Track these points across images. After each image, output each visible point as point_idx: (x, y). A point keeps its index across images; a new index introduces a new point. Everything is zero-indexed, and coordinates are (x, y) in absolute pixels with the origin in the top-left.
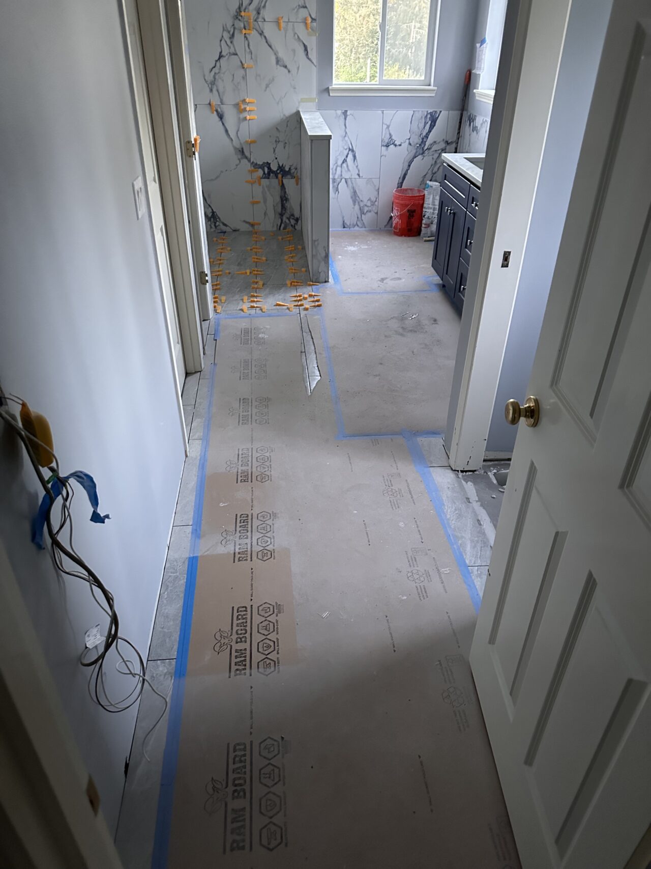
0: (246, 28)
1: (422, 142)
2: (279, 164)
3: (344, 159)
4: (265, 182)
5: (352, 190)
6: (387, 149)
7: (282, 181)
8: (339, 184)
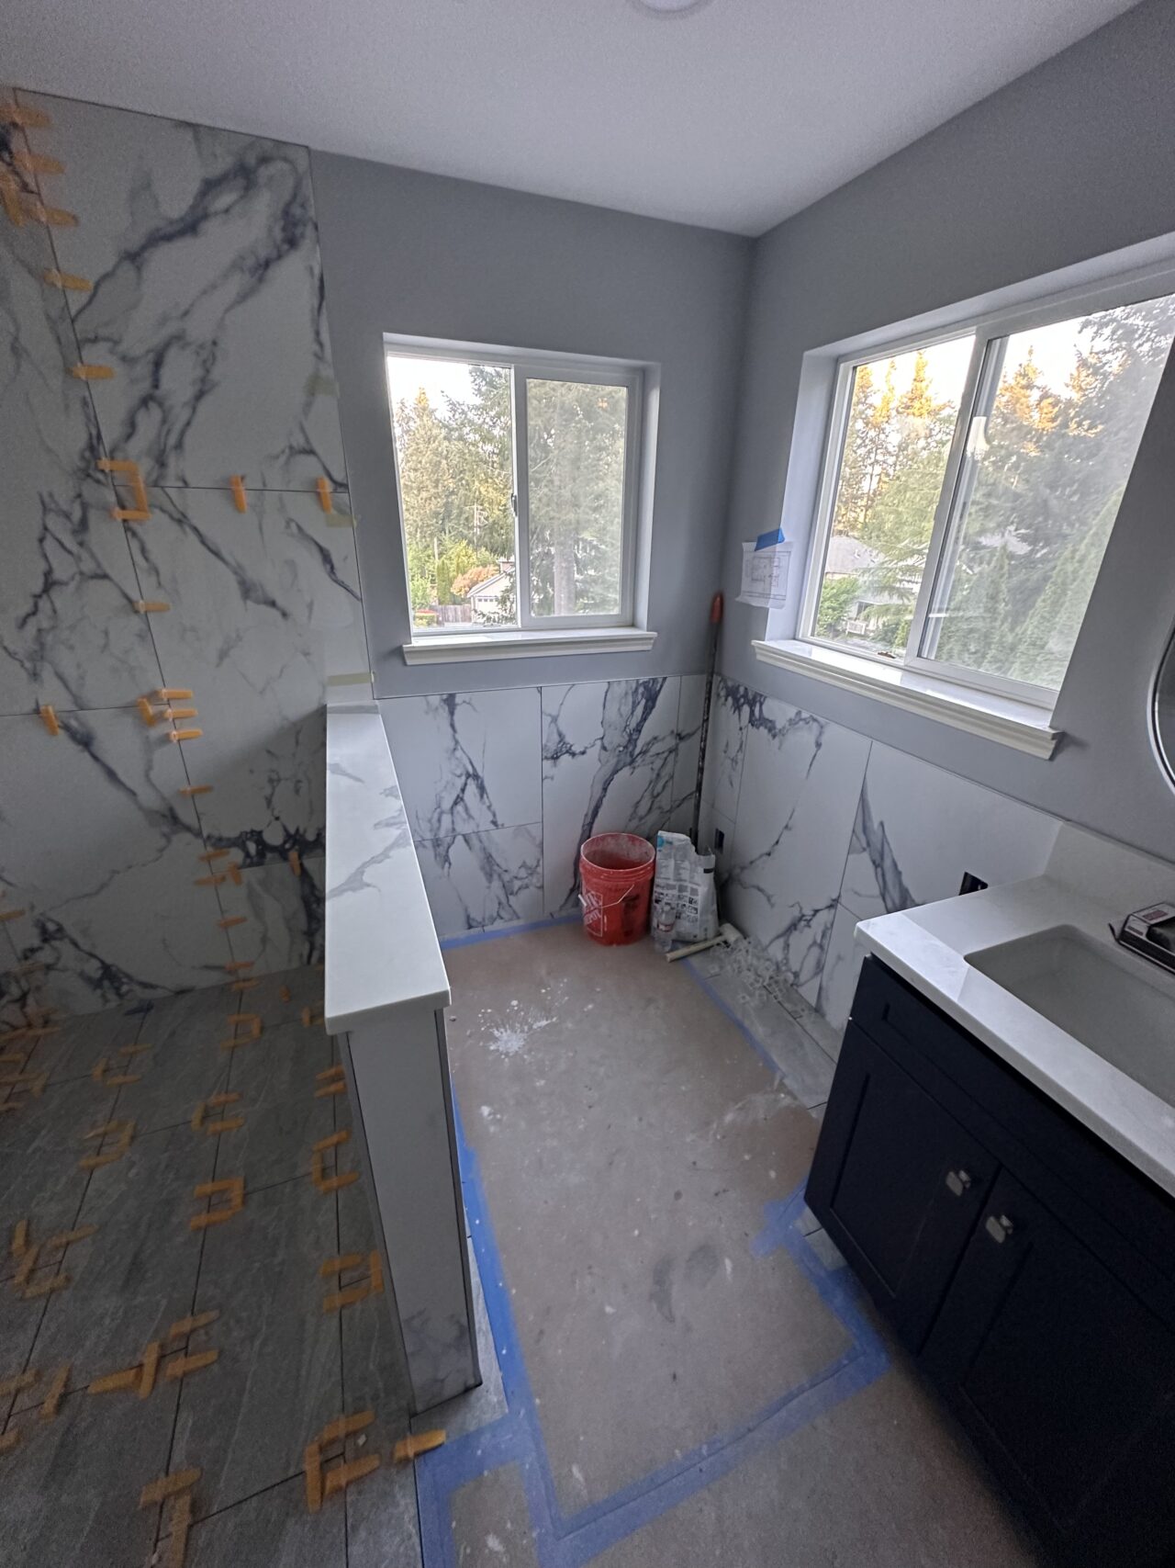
0: (127, 504)
1: (629, 741)
2: (286, 830)
3: (458, 796)
4: (251, 875)
5: (482, 855)
6: (555, 765)
7: (301, 865)
8: (449, 847)
